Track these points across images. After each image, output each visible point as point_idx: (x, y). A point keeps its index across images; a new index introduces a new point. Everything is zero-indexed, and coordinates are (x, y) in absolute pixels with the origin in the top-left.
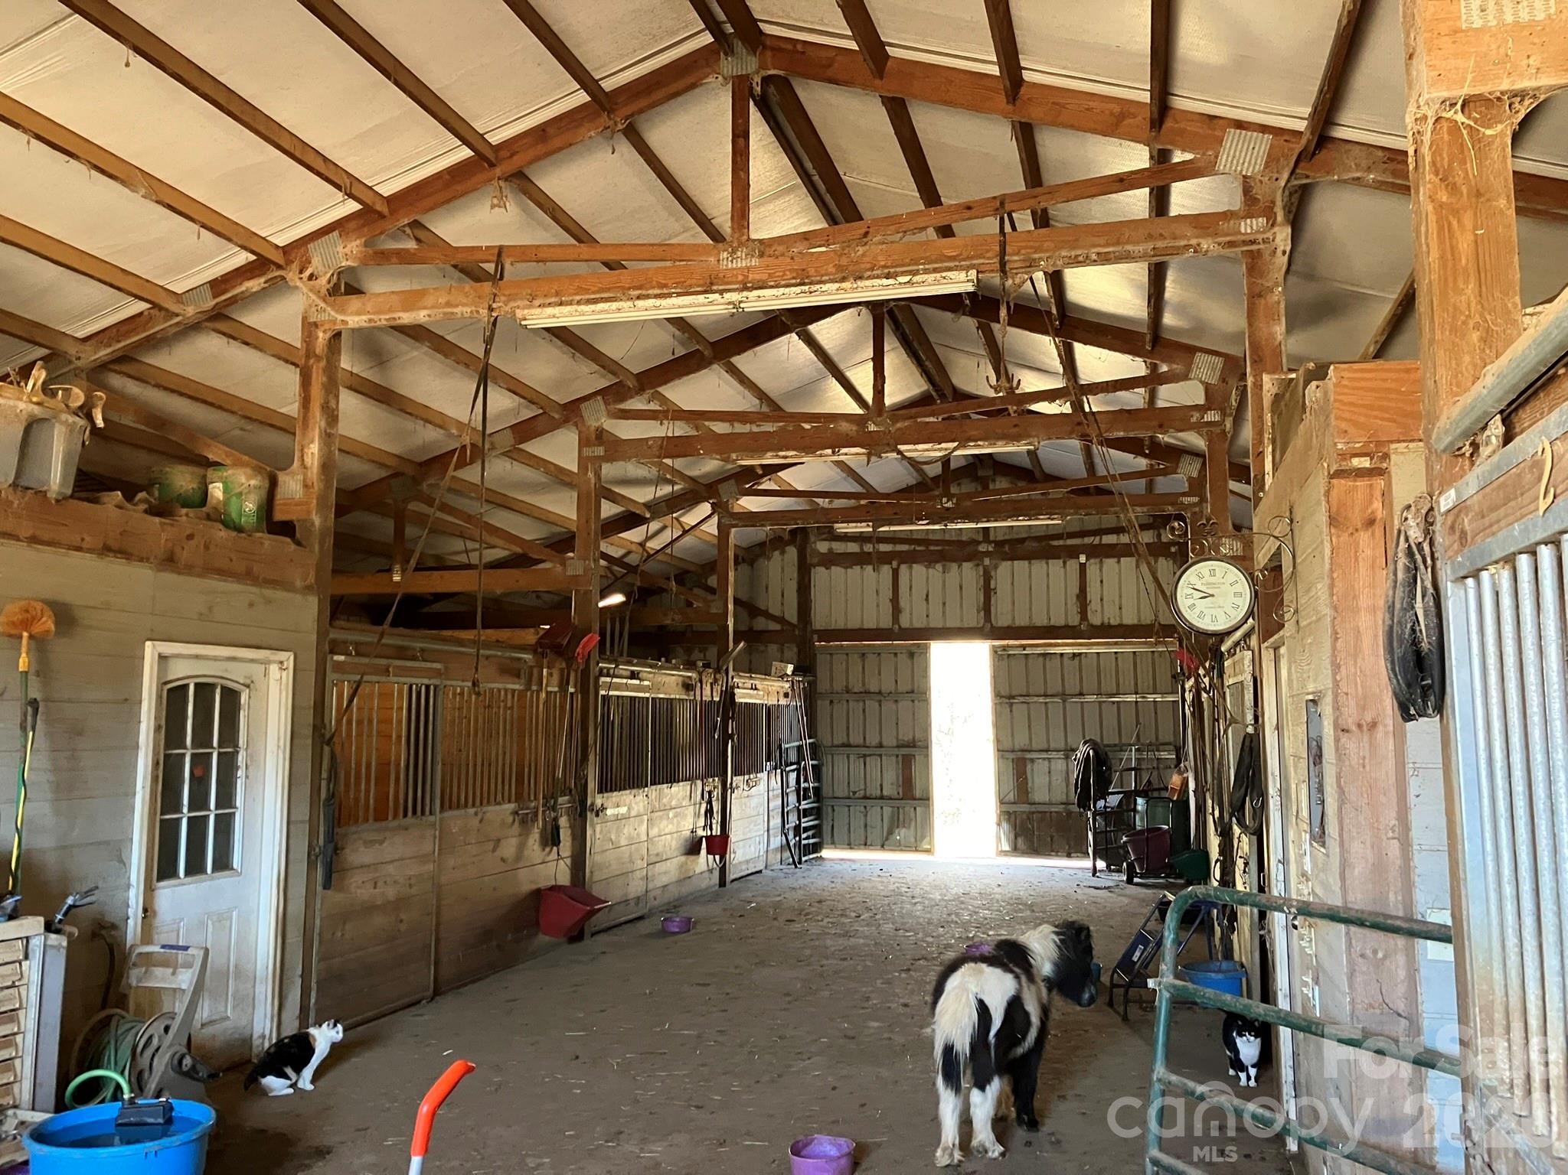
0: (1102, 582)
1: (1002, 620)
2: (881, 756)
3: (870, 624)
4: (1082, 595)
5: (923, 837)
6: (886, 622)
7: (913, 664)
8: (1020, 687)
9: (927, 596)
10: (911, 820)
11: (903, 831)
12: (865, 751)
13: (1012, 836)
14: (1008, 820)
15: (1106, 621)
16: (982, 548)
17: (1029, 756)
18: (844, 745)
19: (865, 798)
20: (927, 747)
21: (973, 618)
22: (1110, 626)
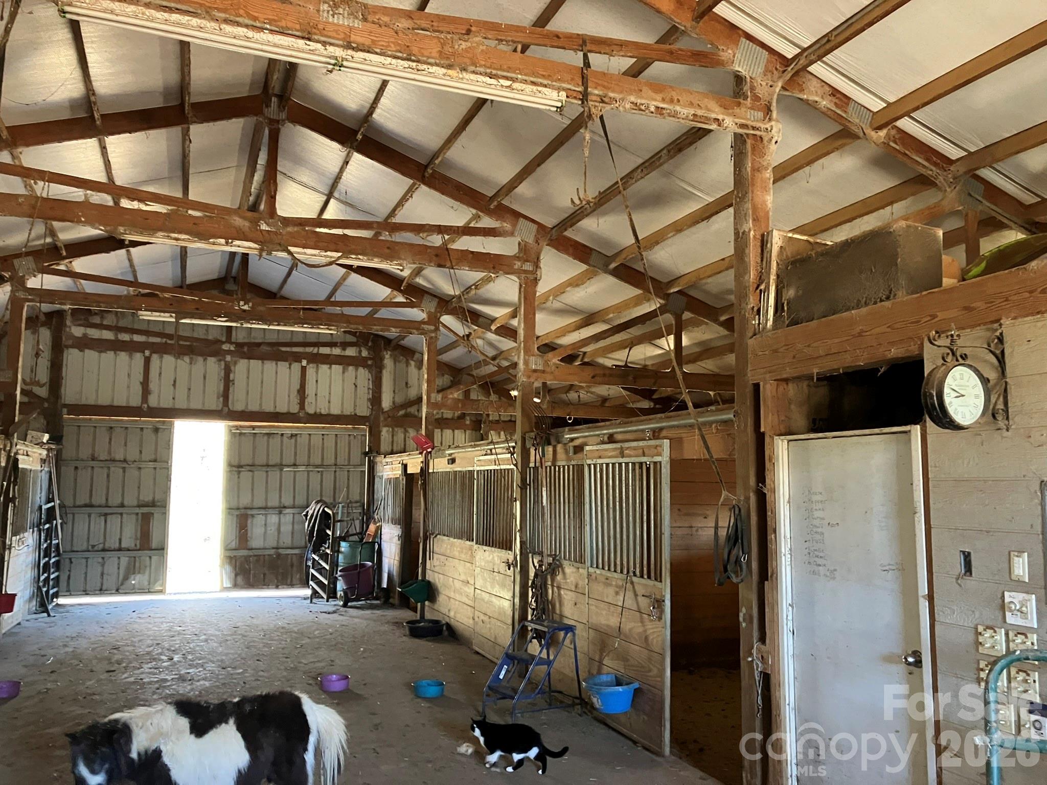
0: (317, 381)
1: (238, 405)
2: (121, 514)
3: (120, 401)
4: (302, 391)
5: (156, 581)
6: (136, 401)
7: (157, 438)
8: (247, 460)
9: (175, 381)
10: (146, 567)
11: (138, 577)
12: (106, 511)
13: (233, 575)
14: (230, 563)
15: (318, 411)
16: (225, 347)
17: (250, 512)
18: (86, 506)
19: (104, 550)
20: (165, 507)
21: (214, 403)
22: (321, 415)
